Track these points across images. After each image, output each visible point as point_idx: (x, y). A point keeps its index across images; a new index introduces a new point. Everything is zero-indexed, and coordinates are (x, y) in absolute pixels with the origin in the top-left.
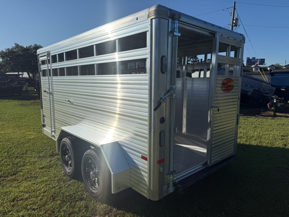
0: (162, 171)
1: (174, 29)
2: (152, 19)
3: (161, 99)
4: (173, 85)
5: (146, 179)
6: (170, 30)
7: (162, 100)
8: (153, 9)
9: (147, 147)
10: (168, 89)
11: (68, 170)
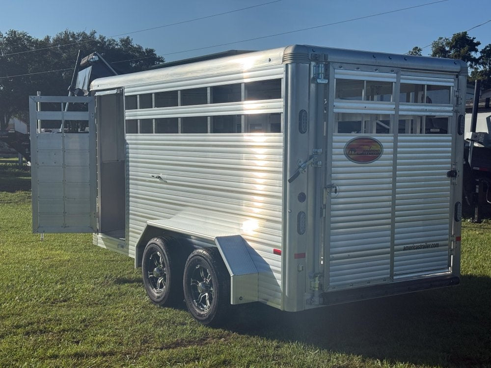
0: (301, 269)
1: (319, 74)
2: (287, 65)
3: (300, 167)
4: (318, 149)
5: (280, 282)
6: (312, 76)
7: (301, 169)
8: (289, 51)
9: (281, 235)
10: (310, 154)
11: (156, 295)
